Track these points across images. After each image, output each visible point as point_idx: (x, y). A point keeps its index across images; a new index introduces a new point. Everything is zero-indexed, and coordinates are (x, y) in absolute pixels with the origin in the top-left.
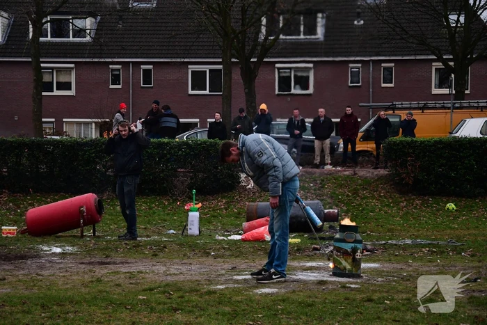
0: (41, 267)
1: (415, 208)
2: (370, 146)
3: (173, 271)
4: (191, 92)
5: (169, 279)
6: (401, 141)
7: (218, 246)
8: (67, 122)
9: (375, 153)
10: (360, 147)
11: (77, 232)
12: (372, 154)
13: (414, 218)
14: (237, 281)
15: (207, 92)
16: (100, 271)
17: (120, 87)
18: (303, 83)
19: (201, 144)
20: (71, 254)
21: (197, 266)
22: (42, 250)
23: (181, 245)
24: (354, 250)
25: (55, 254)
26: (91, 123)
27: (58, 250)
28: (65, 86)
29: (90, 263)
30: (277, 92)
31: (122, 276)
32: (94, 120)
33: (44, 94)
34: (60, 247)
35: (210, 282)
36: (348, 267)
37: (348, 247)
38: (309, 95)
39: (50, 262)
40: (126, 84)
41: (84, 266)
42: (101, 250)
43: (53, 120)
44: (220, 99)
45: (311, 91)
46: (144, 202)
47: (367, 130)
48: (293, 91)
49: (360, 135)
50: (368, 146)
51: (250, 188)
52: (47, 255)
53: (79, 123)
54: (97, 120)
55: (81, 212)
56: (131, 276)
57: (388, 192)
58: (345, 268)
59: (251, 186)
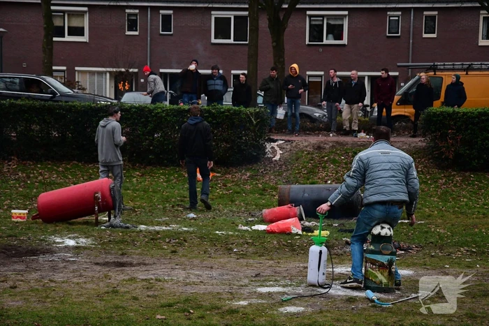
0: (54, 269)
1: (455, 186)
2: (408, 111)
3: (193, 279)
4: (214, 41)
5: (190, 290)
6: (442, 112)
7: (241, 241)
8: (79, 71)
9: (413, 119)
10: (396, 111)
11: (92, 218)
12: (410, 120)
13: (453, 199)
14: (261, 295)
15: (231, 41)
16: (117, 276)
17: (136, 33)
18: (336, 31)
19: (224, 112)
20: (85, 248)
21: (219, 271)
22: (55, 243)
23: (201, 238)
25: (67, 248)
26: (106, 72)
27: (71, 243)
28: (78, 31)
29: (106, 264)
30: (307, 42)
31: (140, 285)
32: (108, 69)
33: (55, 39)
34: (73, 238)
35: (233, 296)
37: (383, 259)
38: (344, 45)
39: (64, 260)
40: (144, 30)
41: (98, 268)
42: (117, 243)
43: (64, 68)
44: (246, 49)
45: (345, 41)
46: (162, 174)
47: (405, 94)
48: (325, 42)
49: (397, 98)
50: (406, 110)
51: (276, 161)
52: (61, 250)
53: (92, 73)
54: (111, 69)
55: (96, 198)
56: (149, 284)
57: (425, 167)
58: (381, 282)
59: (277, 157)
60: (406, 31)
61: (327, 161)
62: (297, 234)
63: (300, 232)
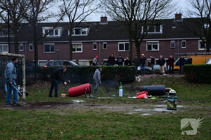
0: (74, 107)
1: (194, 87)
2: (178, 67)
3: (115, 108)
4: (119, 51)
5: (114, 110)
6: (189, 66)
7: (129, 100)
8: (80, 61)
10: (175, 68)
11: (84, 96)
12: (179, 70)
13: (194, 91)
14: (136, 111)
15: (124, 51)
16: (92, 108)
17: (96, 49)
18: (155, 47)
19: (122, 67)
20: (82, 103)
21: (123, 107)
22: (73, 101)
23: (117, 100)
24: (174, 101)
25: (77, 103)
26: (87, 61)
27: (78, 101)
28: (80, 50)
29: (88, 106)
30: (147, 50)
31: (99, 110)
32: (88, 60)
33: (73, 52)
34: (79, 100)
35: (127, 112)
36: (172, 107)
37: (172, 100)
38: (158, 51)
39: (76, 105)
40: (98, 49)
41: (87, 106)
42: (92, 101)
43: (76, 60)
44: (129, 53)
45: (158, 50)
47: (177, 62)
48: (152, 50)
49: (174, 64)
52: (75, 103)
53: (84, 61)
54: (89, 60)
55: (85, 89)
56: (102, 110)
57: (185, 82)
58: (171, 107)
59: (139, 81)
60: (177, 46)
61: (154, 81)
62: (146, 99)
63: (147, 98)
